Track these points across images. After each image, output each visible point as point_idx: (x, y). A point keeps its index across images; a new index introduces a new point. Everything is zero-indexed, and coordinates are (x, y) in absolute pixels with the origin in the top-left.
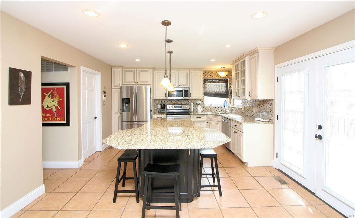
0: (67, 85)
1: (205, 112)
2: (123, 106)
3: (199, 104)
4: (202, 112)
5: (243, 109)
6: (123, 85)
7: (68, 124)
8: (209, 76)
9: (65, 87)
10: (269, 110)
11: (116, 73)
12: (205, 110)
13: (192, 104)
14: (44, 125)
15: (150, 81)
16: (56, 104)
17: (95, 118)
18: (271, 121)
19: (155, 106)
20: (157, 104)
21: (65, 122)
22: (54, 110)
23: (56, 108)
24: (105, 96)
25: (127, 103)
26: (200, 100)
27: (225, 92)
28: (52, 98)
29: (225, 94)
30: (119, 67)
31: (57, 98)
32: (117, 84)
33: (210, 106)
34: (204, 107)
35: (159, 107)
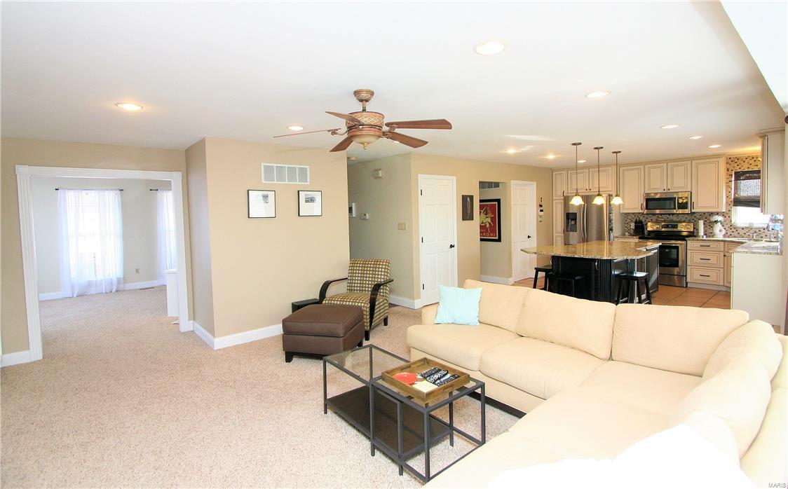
0: (499, 201)
2: (568, 223)
3: (716, 222)
4: (724, 236)
6: (569, 195)
7: (499, 240)
9: (496, 203)
11: (559, 177)
12: (735, 234)
13: (701, 222)
14: (481, 240)
15: (610, 187)
16: (489, 220)
17: (529, 237)
19: (626, 225)
20: (628, 220)
21: (497, 238)
22: (488, 226)
23: (489, 223)
24: (541, 211)
25: (573, 220)
26: (722, 214)
28: (486, 214)
30: (563, 169)
31: (490, 215)
32: (560, 193)
33: (747, 226)
34: (732, 227)
35: (633, 226)
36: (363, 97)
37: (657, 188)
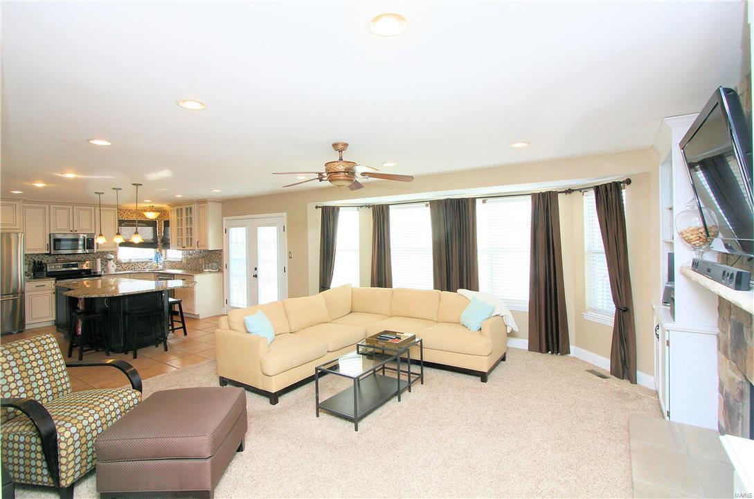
1: (120, 271)
3: (110, 260)
4: (116, 270)
5: (184, 261)
8: (126, 216)
10: (218, 260)
12: (120, 268)
13: (99, 260)
18: (220, 271)
26: (112, 253)
27: (153, 240)
29: (152, 243)
33: (128, 261)
34: (118, 263)
36: (339, 147)
37: (62, 227)
